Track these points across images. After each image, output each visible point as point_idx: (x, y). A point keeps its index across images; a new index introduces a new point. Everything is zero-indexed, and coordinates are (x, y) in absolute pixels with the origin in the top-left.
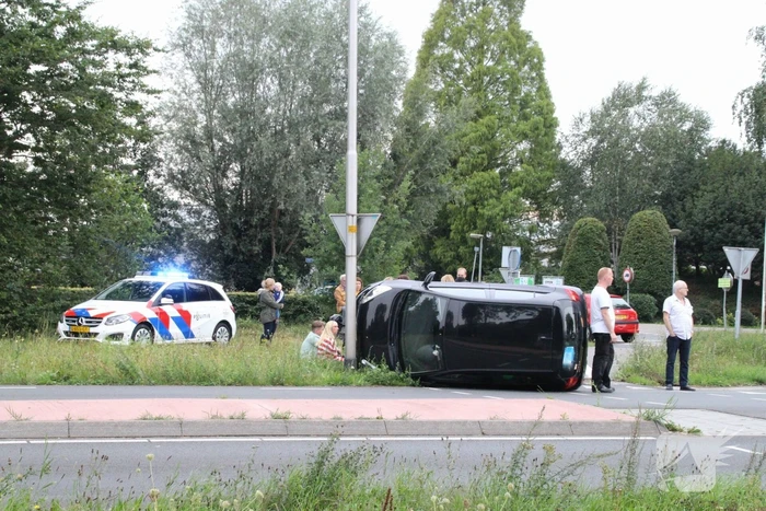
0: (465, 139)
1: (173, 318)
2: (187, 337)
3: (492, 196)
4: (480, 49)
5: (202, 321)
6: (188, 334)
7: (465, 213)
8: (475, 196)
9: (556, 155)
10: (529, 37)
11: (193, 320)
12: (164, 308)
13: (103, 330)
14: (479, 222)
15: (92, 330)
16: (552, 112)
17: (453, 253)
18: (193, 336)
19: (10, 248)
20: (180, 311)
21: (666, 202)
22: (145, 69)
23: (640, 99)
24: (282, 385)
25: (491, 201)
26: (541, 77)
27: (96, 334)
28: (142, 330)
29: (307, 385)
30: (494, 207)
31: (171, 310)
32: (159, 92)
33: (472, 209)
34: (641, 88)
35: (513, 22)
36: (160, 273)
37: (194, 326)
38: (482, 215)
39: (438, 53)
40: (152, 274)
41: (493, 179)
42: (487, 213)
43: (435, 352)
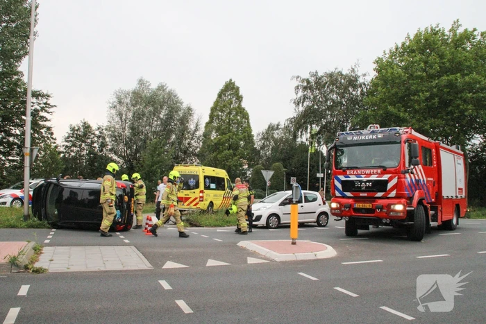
0: (222, 141)
3: (230, 159)
4: (230, 113)
9: (253, 146)
10: (244, 109)
16: (251, 132)
21: (284, 160)
23: (277, 128)
26: (248, 122)
28: (16, 201)
34: (278, 125)
35: (240, 104)
39: (215, 114)
41: (230, 153)
42: (228, 164)
43: (56, 213)
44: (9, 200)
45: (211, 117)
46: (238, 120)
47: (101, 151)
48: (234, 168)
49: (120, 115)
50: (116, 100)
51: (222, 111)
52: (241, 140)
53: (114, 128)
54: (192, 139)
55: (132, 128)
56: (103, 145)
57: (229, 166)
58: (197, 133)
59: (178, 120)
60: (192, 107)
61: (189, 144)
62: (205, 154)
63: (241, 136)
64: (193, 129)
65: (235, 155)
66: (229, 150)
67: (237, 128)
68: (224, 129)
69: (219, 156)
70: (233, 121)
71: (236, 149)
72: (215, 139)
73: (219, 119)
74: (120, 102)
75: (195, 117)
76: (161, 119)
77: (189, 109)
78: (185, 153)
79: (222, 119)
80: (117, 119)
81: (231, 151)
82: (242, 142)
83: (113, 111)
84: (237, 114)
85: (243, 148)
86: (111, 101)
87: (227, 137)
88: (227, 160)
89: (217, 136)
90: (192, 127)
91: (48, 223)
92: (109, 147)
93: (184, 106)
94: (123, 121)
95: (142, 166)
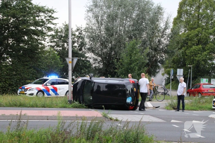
0: (190, 36)
1: (51, 89)
2: (56, 95)
3: (199, 53)
4: (199, 7)
5: (61, 90)
6: (56, 94)
7: (190, 59)
8: (193, 53)
11: (58, 90)
12: (48, 87)
13: (28, 92)
14: (195, 62)
15: (25, 92)
17: (187, 72)
18: (58, 95)
19: (13, 69)
20: (53, 87)
22: (53, 17)
24: (45, 107)
25: (198, 55)
27: (26, 94)
28: (40, 93)
29: (53, 108)
30: (200, 57)
31: (50, 87)
32: (56, 24)
33: (192, 58)
36: (49, 77)
37: (58, 92)
38: (196, 60)
39: (185, 9)
40: (48, 77)
41: (199, 48)
42: (197, 59)
43: (91, 98)
44: (35, 92)
45: (180, 12)
46: (207, 14)
47: (81, 50)
48: (203, 63)
49: (96, 17)
50: (92, 4)
51: (191, 6)
52: (211, 34)
53: (92, 29)
54: (162, 37)
55: (107, 29)
56: (82, 45)
57: (198, 61)
58: (167, 31)
59: (149, 20)
60: (162, 7)
61: (159, 41)
62: (174, 50)
63: (211, 31)
64: (163, 27)
65: (204, 49)
66: (197, 45)
67: (207, 23)
68: (192, 24)
69: (187, 51)
70: (202, 15)
71: (206, 43)
72: (184, 34)
73: (187, 14)
74: (96, 6)
75: (165, 16)
76: (134, 19)
77: (159, 8)
78: (155, 50)
79: (191, 14)
80: (94, 21)
81: (200, 46)
82: (212, 37)
83: (90, 14)
84: (206, 8)
85: (213, 42)
86: (88, 5)
87: (195, 32)
88: (196, 54)
89: (185, 31)
90: (162, 25)
91: (85, 105)
92: (88, 46)
93: (155, 5)
94: (100, 23)
95: (121, 64)
